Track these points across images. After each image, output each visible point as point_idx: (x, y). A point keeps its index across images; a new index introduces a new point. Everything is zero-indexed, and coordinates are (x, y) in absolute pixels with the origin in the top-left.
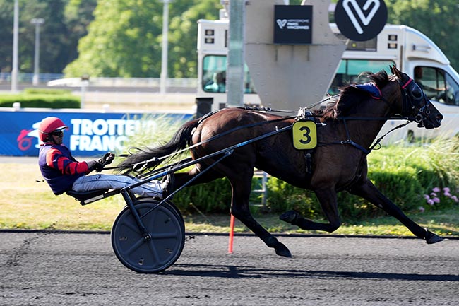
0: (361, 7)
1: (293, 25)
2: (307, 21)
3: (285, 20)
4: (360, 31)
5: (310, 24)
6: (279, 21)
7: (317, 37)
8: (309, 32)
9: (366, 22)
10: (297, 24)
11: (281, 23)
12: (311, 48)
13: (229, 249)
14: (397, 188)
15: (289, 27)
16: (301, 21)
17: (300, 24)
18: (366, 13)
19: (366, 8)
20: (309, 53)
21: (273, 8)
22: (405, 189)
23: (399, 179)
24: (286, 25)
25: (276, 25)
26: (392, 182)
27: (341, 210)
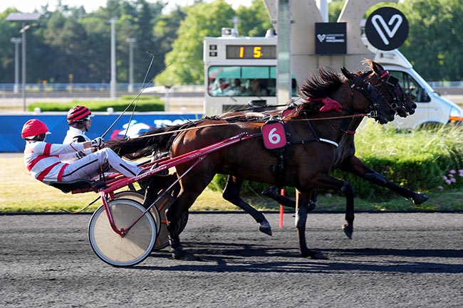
0: (387, 23)
1: (331, 39)
2: (342, 35)
3: (324, 35)
4: (387, 42)
5: (345, 38)
6: (319, 36)
7: (351, 48)
8: (344, 44)
9: (391, 34)
10: (334, 38)
11: (321, 38)
12: (347, 57)
13: (280, 225)
14: (420, 171)
15: (327, 41)
16: (337, 35)
17: (337, 38)
18: (391, 28)
19: (391, 23)
20: (344, 62)
21: (314, 25)
22: (426, 171)
23: (421, 163)
24: (325, 39)
25: (317, 39)
26: (415, 167)
27: (374, 190)
